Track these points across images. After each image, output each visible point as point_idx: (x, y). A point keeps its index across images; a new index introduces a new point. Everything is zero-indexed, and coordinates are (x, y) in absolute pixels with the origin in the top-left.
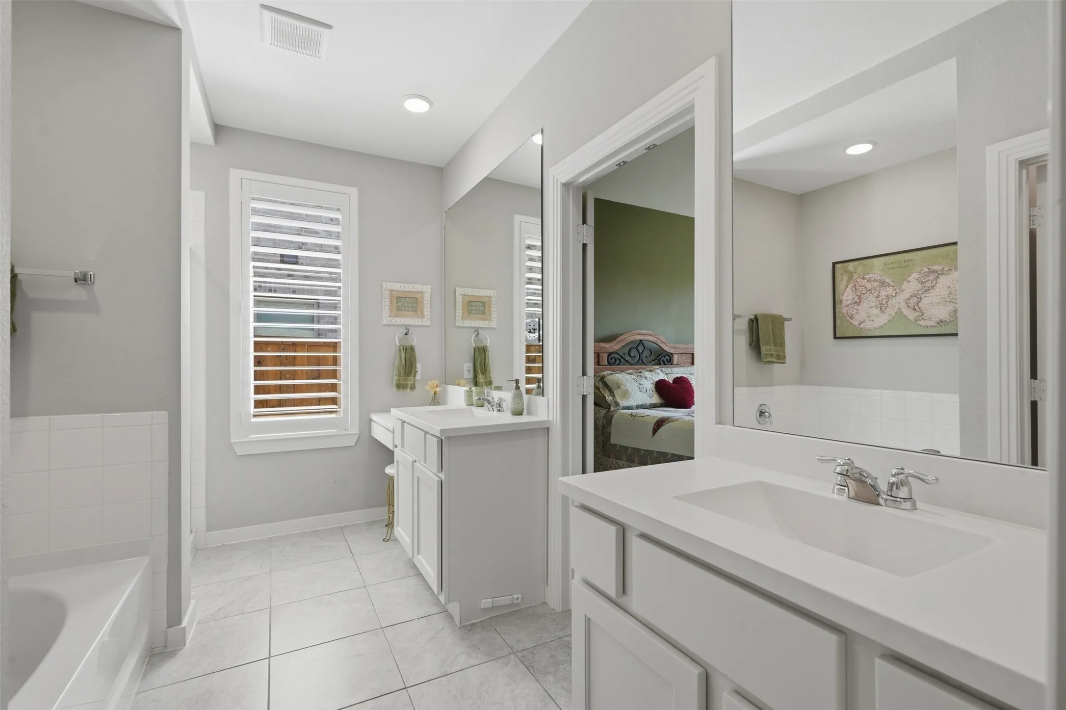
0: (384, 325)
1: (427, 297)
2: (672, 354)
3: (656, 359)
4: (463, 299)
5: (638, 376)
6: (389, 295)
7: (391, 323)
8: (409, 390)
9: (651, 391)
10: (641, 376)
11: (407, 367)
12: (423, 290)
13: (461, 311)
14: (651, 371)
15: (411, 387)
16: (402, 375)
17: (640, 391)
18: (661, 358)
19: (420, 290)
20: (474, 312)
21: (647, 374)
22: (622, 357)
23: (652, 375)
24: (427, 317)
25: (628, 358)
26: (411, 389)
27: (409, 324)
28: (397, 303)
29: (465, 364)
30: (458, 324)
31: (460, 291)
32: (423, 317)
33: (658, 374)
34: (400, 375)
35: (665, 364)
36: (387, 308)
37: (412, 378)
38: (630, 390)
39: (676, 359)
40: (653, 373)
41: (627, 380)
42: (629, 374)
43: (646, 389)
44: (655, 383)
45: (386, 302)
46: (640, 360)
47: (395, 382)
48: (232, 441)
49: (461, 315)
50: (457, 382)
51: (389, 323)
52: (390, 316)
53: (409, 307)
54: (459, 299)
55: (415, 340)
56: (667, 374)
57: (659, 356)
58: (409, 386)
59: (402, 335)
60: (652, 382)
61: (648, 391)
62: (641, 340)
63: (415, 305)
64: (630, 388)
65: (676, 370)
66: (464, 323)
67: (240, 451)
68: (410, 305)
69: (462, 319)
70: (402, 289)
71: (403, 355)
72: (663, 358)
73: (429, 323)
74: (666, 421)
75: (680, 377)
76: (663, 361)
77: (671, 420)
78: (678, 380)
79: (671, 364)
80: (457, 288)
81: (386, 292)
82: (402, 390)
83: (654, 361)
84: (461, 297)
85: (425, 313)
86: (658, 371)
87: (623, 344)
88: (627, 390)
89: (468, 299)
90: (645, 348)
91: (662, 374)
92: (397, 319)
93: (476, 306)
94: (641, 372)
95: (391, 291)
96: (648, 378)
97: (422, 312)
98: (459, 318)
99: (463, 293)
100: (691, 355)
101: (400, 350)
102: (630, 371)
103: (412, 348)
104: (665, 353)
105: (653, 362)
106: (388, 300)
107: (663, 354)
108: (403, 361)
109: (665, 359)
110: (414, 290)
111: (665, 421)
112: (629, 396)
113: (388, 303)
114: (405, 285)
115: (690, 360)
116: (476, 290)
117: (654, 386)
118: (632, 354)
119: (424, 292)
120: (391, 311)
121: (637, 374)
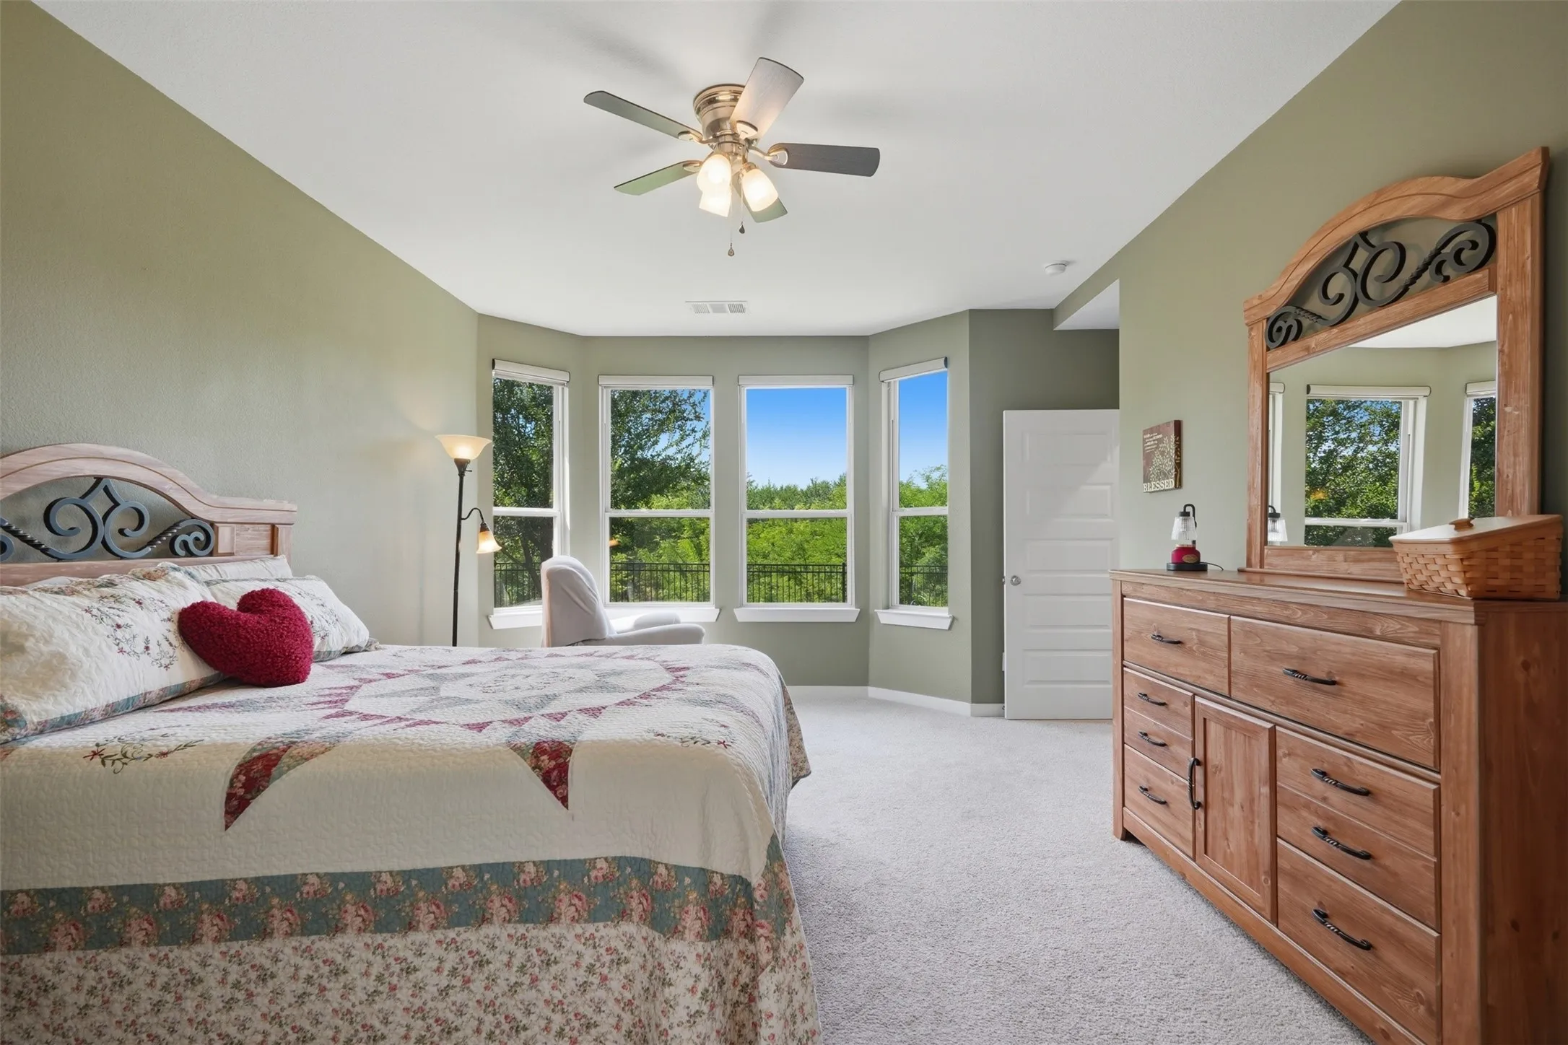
2: (212, 524)
3: (158, 538)
5: (102, 598)
9: (165, 645)
10: (116, 599)
14: (149, 577)
17: (121, 651)
18: (174, 539)
21: (142, 589)
22: (15, 533)
23: (159, 592)
25: (44, 536)
33: (182, 585)
35: (190, 554)
38: (74, 651)
39: (225, 538)
40: (161, 583)
41: (54, 619)
42: (60, 592)
43: (147, 641)
44: (176, 618)
46: (99, 539)
56: (208, 583)
57: (170, 529)
60: (166, 615)
61: (152, 645)
62: (99, 479)
64: (73, 649)
65: (230, 570)
72: (183, 537)
74: (285, 759)
75: (263, 591)
76: (185, 545)
77: (305, 751)
78: (253, 602)
79: (211, 554)
83: (150, 543)
86: (179, 575)
87: (19, 487)
88: (62, 658)
90: (116, 504)
91: (195, 584)
94: (111, 584)
96: (146, 602)
100: (269, 527)
102: (61, 581)
104: (190, 522)
105: (149, 549)
107: (183, 525)
109: (190, 539)
111: (279, 758)
112: (73, 676)
115: (266, 542)
117: (173, 627)
118: (60, 521)
121: (95, 593)
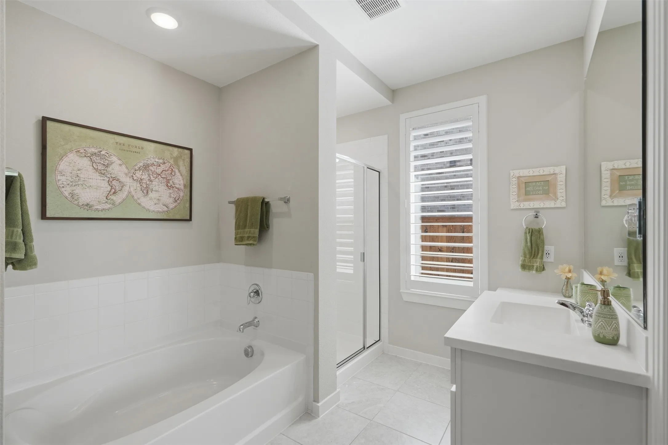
0: (512, 210)
1: (561, 178)
4: (611, 175)
6: (516, 182)
7: (520, 208)
8: (534, 272)
11: (533, 249)
12: (556, 172)
13: (609, 188)
15: (537, 268)
16: (528, 256)
19: (552, 172)
20: (628, 187)
24: (561, 198)
26: (537, 270)
27: (539, 207)
28: (525, 188)
29: (615, 249)
30: (604, 203)
31: (606, 166)
32: (556, 199)
34: (525, 257)
36: (514, 193)
37: (538, 260)
45: (514, 189)
47: (520, 263)
48: (401, 291)
49: (608, 192)
50: (599, 269)
51: (518, 208)
52: (517, 201)
53: (540, 190)
54: (606, 175)
55: (544, 223)
58: (535, 267)
59: (532, 218)
63: (547, 188)
66: (613, 202)
67: (406, 298)
68: (541, 188)
69: (610, 196)
70: (531, 174)
71: (529, 238)
73: (564, 204)
80: (602, 163)
81: (514, 179)
82: (527, 271)
84: (609, 172)
85: (559, 195)
89: (618, 174)
92: (524, 203)
93: (630, 181)
95: (519, 177)
97: (555, 194)
98: (606, 196)
99: (612, 167)
101: (526, 233)
103: (540, 232)
106: (516, 186)
108: (529, 244)
110: (544, 173)
113: (516, 190)
114: (534, 170)
116: (632, 161)
119: (557, 174)
120: (519, 195)
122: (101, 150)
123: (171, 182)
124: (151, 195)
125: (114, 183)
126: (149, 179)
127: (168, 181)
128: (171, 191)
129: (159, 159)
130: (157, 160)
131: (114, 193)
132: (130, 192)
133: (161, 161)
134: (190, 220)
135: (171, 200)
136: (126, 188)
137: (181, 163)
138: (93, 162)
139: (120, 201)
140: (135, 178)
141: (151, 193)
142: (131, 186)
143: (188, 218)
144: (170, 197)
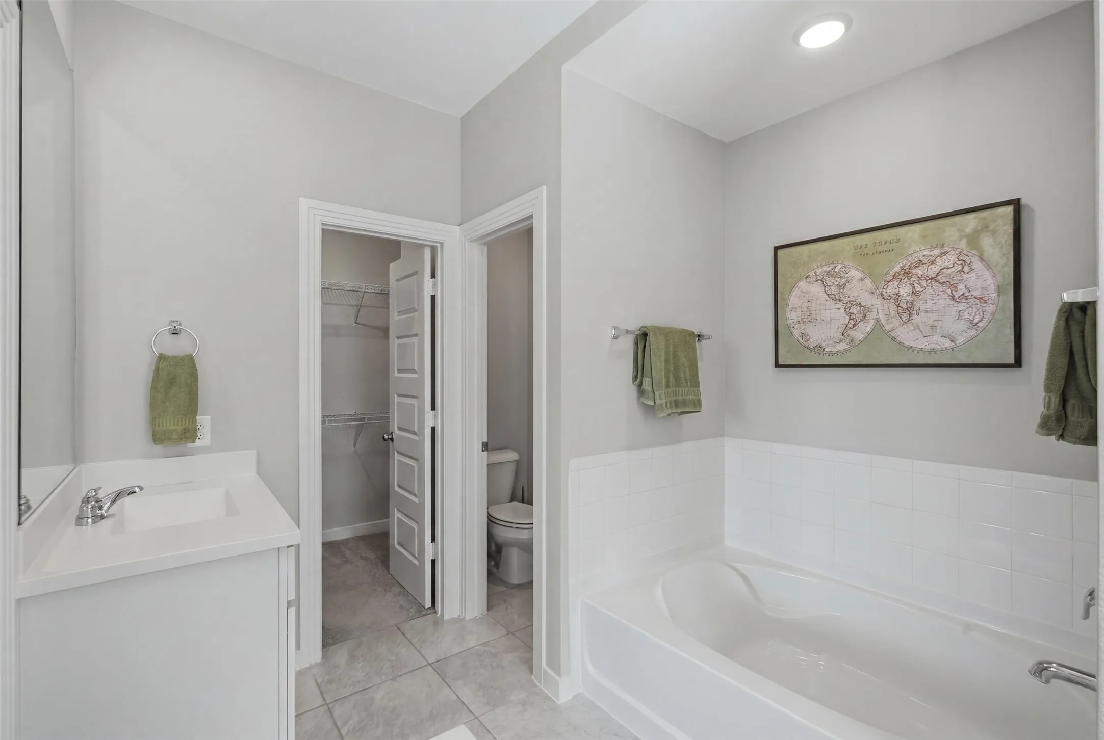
122: (835, 265)
123: (961, 287)
124: (916, 319)
125: (854, 310)
126: (913, 292)
127: (954, 287)
128: (961, 307)
129: (932, 248)
130: (927, 253)
131: (854, 325)
132: (878, 321)
133: (937, 252)
134: (1018, 363)
135: (962, 325)
136: (872, 316)
137: (986, 242)
138: (825, 287)
139: (861, 337)
140: (886, 295)
141: (916, 316)
142: (880, 309)
143: (1011, 360)
144: (959, 317)
